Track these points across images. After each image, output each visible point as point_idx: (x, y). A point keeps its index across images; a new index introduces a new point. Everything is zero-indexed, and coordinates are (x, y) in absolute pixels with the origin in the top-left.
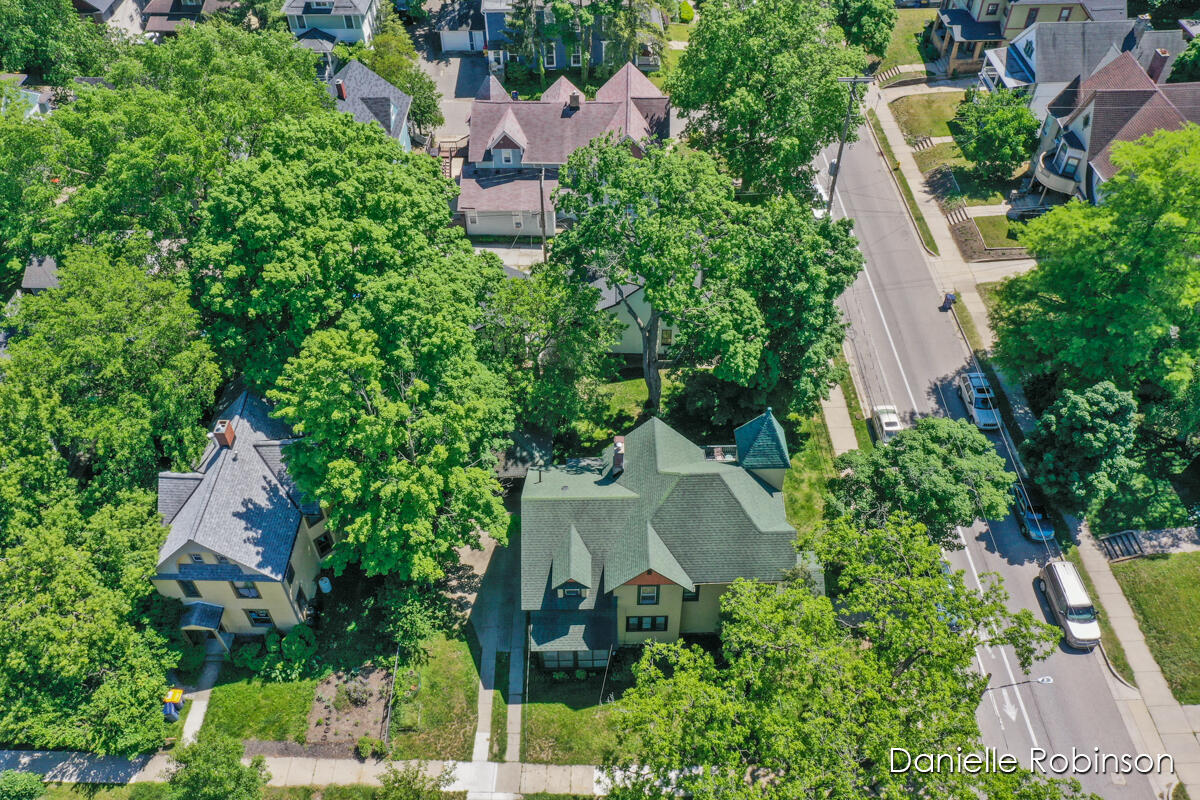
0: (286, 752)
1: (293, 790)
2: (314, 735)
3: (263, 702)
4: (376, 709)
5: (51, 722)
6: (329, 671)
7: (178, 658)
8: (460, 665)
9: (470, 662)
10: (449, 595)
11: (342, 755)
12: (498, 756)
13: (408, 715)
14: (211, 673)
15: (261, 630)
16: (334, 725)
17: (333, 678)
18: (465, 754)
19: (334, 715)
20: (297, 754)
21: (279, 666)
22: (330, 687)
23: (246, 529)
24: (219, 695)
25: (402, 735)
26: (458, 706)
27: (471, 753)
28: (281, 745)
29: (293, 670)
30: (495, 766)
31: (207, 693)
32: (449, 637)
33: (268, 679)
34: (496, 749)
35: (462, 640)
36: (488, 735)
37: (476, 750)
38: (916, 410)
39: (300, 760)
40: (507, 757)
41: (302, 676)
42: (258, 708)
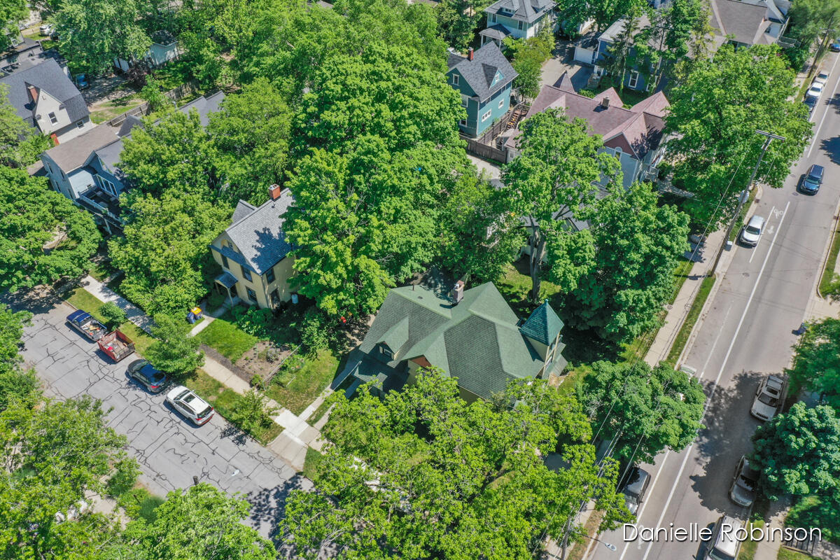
0: (224, 363)
1: (214, 381)
2: (241, 363)
3: (231, 336)
4: (275, 368)
5: (139, 290)
6: (267, 339)
7: (205, 293)
8: (328, 371)
9: (334, 372)
10: (349, 336)
11: (245, 379)
12: (311, 422)
13: (286, 378)
14: (220, 312)
15: (251, 303)
16: (252, 364)
17: (267, 343)
18: (297, 412)
19: (255, 359)
20: (227, 367)
21: (247, 323)
22: (264, 346)
23: (257, 241)
24: (217, 323)
25: (276, 386)
26: (312, 388)
27: (300, 413)
28: (224, 359)
29: (252, 328)
30: (307, 425)
31: (213, 319)
32: (333, 355)
33: (240, 327)
34: (313, 418)
35: (338, 360)
36: (314, 409)
37: (304, 413)
38: (717, 382)
39: (227, 370)
40: (315, 425)
41: (256, 334)
42: (227, 337)
